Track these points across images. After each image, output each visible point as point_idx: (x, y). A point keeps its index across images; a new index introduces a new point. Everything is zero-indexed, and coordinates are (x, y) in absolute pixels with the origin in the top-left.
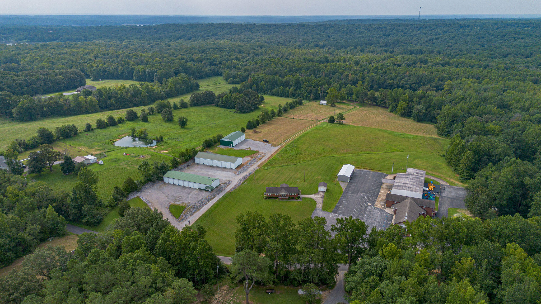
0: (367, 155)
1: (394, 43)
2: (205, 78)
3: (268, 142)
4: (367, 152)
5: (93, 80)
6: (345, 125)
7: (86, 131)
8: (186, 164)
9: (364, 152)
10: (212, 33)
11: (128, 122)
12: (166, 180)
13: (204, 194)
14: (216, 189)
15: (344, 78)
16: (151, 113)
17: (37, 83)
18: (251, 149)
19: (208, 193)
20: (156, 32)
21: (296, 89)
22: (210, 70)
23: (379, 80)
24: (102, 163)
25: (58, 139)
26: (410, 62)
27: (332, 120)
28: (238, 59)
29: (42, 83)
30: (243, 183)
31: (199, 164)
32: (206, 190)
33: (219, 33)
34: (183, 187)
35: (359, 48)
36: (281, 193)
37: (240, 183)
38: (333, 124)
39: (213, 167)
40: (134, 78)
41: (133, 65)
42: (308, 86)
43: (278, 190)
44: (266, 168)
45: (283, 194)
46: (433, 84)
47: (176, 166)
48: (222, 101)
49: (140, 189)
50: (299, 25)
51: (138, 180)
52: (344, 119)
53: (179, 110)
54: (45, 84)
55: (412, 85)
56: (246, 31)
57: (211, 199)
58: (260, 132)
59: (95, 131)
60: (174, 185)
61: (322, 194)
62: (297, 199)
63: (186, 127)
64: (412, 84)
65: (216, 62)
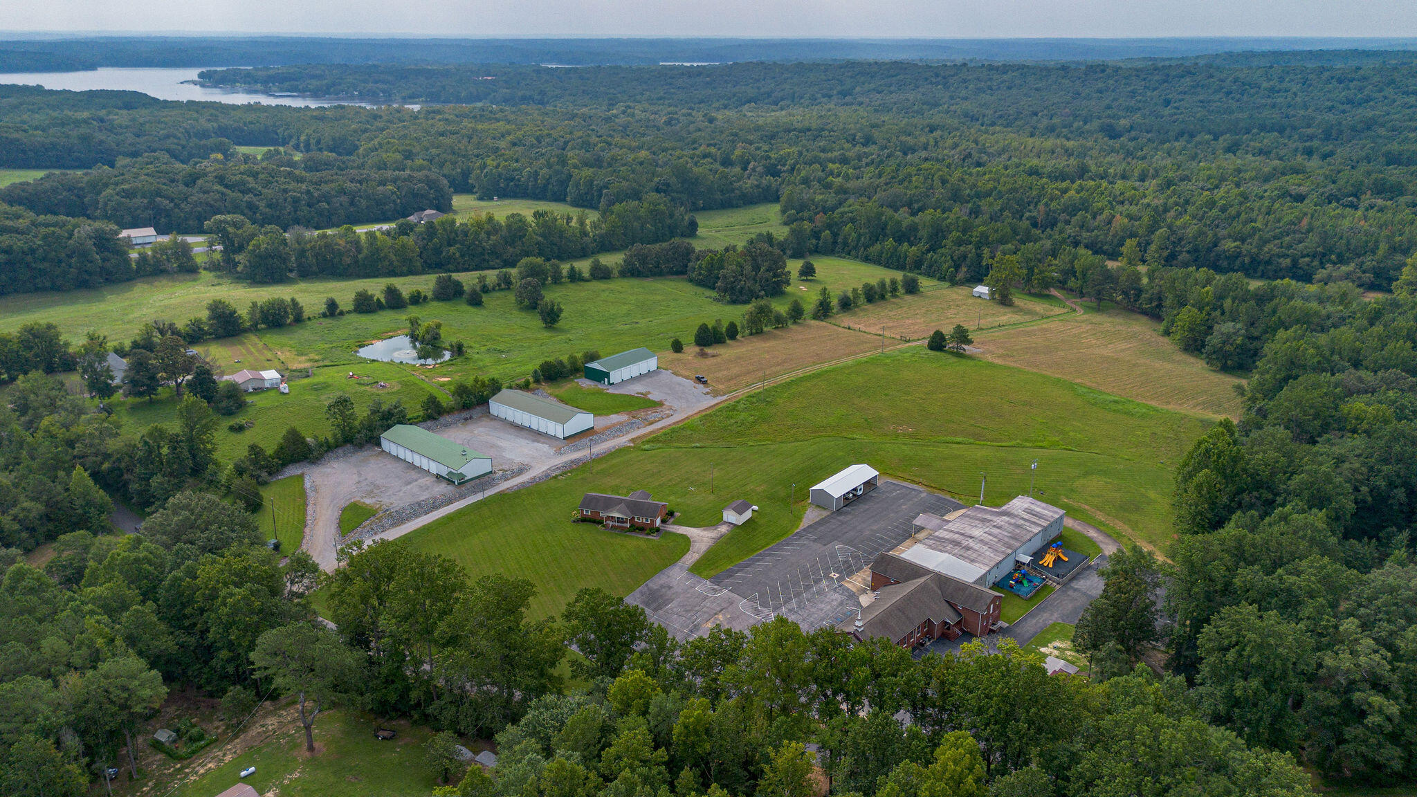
0: (954, 446)
1: (1353, 129)
2: (738, 206)
3: (705, 383)
4: (959, 439)
5: (481, 199)
6: (970, 357)
7: (324, 315)
8: (465, 414)
9: (949, 438)
10: (839, 88)
11: (435, 304)
12: (386, 445)
13: (442, 489)
14: (473, 483)
15: (1096, 228)
16: (503, 286)
17: (335, 200)
18: (650, 397)
19: (450, 488)
20: (707, 83)
21: (928, 251)
22: (758, 186)
23: (1195, 238)
24: (286, 391)
25: (254, 329)
26: (1339, 190)
27: (937, 343)
28: (844, 161)
29: (344, 199)
30: (556, 477)
31: (496, 418)
32: (450, 482)
33: (858, 89)
34: (412, 466)
35: (1225, 140)
36: (611, 512)
37: (547, 476)
38: (938, 353)
39: (519, 428)
40: (568, 199)
41: (575, 167)
42: (959, 243)
43: (609, 503)
44: (647, 447)
45: (616, 515)
46: (1369, 261)
47: (436, 415)
48: (700, 267)
49: (318, 459)
50: (1092, 67)
51: (316, 437)
52: (969, 342)
53: (582, 283)
54: (352, 203)
55: (1301, 260)
56: (931, 83)
57: (450, 501)
58: (713, 356)
59: (347, 317)
60: (397, 458)
61: (723, 529)
62: (647, 534)
63: (560, 324)
64: (1303, 256)
65: (784, 165)
